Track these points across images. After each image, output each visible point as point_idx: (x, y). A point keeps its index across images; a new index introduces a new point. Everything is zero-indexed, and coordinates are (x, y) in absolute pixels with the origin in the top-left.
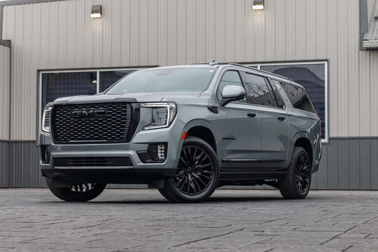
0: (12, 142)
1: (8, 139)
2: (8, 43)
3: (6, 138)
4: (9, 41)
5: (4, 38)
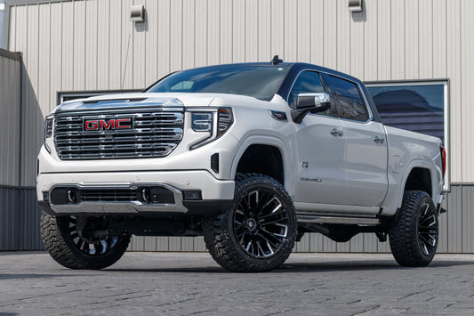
0: (23, 189)
1: (17, 185)
2: (18, 57)
3: (14, 183)
4: (19, 53)
5: (12, 49)
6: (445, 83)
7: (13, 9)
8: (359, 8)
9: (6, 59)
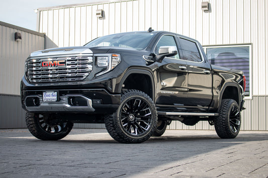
2: (44, 35)
4: (44, 33)
5: (41, 32)
6: (250, 46)
7: (41, 12)
8: (207, 9)
9: (37, 36)
